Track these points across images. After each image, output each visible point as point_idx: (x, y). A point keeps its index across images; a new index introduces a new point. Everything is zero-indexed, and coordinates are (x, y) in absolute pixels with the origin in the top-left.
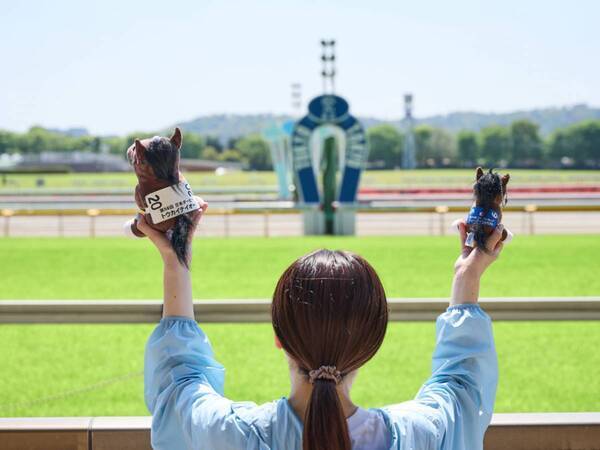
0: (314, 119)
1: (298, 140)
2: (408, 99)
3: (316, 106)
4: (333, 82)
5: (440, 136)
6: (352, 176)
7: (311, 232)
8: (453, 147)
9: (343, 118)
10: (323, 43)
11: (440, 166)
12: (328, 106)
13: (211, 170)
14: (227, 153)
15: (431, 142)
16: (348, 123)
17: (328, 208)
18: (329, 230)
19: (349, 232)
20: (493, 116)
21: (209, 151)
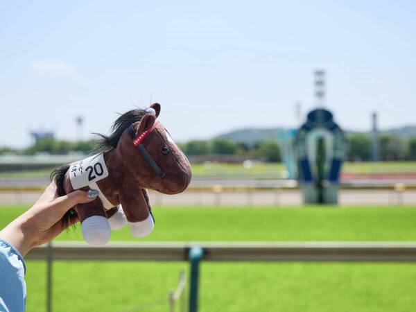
0: (310, 125)
2: (374, 116)
3: (312, 116)
6: (336, 164)
7: (308, 201)
8: (405, 148)
9: (330, 124)
14: (253, 152)
16: (334, 128)
19: (333, 202)
21: (240, 151)
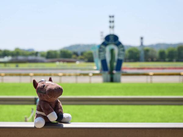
0: (107, 42)
1: (101, 50)
2: (142, 38)
3: (108, 38)
4: (113, 30)
5: (153, 51)
6: (120, 62)
7: (105, 81)
8: (157, 55)
9: (117, 42)
10: (110, 17)
11: (152, 60)
12: (111, 38)
13: (74, 62)
14: (80, 57)
15: (150, 53)
16: (119, 44)
17: (111, 73)
18: (112, 80)
19: (118, 81)
20: (171, 45)
21: (74, 56)
